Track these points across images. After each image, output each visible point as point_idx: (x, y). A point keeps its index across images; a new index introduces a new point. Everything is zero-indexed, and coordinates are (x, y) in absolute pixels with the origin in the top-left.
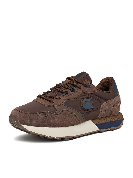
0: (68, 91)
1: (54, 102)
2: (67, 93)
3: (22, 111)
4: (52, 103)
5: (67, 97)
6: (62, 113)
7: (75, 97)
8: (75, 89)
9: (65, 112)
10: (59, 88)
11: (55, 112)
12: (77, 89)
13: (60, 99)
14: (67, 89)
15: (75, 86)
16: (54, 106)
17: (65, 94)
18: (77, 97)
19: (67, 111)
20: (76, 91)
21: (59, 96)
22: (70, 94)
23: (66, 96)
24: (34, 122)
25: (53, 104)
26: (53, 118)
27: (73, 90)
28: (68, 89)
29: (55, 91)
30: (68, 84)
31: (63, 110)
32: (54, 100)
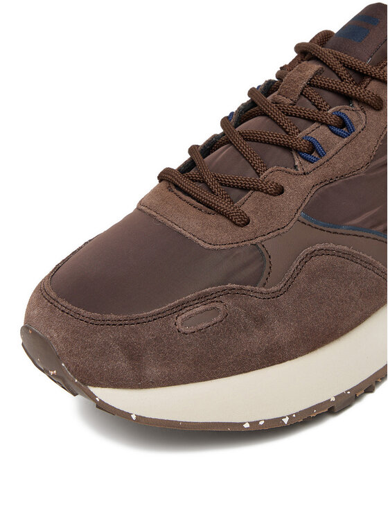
0: (319, 133)
1: (251, 216)
2: (312, 150)
3: (82, 311)
4: (239, 225)
5: (319, 172)
6: (302, 276)
7: (360, 160)
8: (353, 113)
9: (317, 261)
10: (265, 115)
11: (263, 280)
12: (361, 113)
13: (280, 191)
14: (312, 121)
15: (347, 99)
16: (254, 242)
17: (303, 157)
18: (366, 158)
19: (326, 252)
20: (360, 127)
21: (274, 175)
22: (332, 152)
23: (309, 167)
24: (153, 371)
25: (245, 229)
26: (260, 321)
27: (342, 126)
28: (316, 125)
29: (247, 137)
30: (310, 91)
31: (305, 252)
32: (248, 204)
